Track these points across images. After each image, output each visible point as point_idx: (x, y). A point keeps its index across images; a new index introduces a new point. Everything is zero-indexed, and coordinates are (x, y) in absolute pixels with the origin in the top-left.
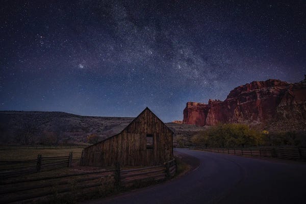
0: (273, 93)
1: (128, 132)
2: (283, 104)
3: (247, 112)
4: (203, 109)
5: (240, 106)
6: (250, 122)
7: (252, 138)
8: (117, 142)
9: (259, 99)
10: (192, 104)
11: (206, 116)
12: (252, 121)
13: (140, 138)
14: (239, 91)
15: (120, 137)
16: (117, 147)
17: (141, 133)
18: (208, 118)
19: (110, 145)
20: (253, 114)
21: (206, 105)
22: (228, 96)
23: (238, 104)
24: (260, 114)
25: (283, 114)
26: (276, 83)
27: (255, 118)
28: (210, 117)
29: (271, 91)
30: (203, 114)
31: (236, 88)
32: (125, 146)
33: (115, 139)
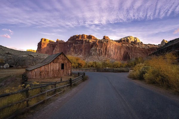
0: (90, 42)
1: (53, 62)
2: (93, 48)
3: (77, 50)
4: (52, 44)
5: (74, 46)
6: (77, 56)
7: (81, 64)
8: (48, 67)
9: (84, 44)
10: (45, 40)
11: (54, 49)
12: (78, 55)
13: (59, 65)
14: (75, 38)
15: (49, 65)
16: (48, 69)
17: (59, 63)
18: (54, 51)
19: (44, 68)
20: (80, 51)
21: (55, 42)
22: (69, 39)
23: (74, 45)
24: (83, 52)
25: (92, 53)
26: (93, 38)
27: (80, 54)
28: (55, 50)
29: (90, 41)
30: (52, 48)
31: (74, 36)
32: (52, 69)
33: (47, 66)
